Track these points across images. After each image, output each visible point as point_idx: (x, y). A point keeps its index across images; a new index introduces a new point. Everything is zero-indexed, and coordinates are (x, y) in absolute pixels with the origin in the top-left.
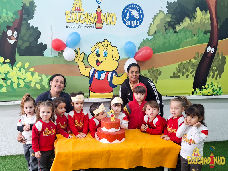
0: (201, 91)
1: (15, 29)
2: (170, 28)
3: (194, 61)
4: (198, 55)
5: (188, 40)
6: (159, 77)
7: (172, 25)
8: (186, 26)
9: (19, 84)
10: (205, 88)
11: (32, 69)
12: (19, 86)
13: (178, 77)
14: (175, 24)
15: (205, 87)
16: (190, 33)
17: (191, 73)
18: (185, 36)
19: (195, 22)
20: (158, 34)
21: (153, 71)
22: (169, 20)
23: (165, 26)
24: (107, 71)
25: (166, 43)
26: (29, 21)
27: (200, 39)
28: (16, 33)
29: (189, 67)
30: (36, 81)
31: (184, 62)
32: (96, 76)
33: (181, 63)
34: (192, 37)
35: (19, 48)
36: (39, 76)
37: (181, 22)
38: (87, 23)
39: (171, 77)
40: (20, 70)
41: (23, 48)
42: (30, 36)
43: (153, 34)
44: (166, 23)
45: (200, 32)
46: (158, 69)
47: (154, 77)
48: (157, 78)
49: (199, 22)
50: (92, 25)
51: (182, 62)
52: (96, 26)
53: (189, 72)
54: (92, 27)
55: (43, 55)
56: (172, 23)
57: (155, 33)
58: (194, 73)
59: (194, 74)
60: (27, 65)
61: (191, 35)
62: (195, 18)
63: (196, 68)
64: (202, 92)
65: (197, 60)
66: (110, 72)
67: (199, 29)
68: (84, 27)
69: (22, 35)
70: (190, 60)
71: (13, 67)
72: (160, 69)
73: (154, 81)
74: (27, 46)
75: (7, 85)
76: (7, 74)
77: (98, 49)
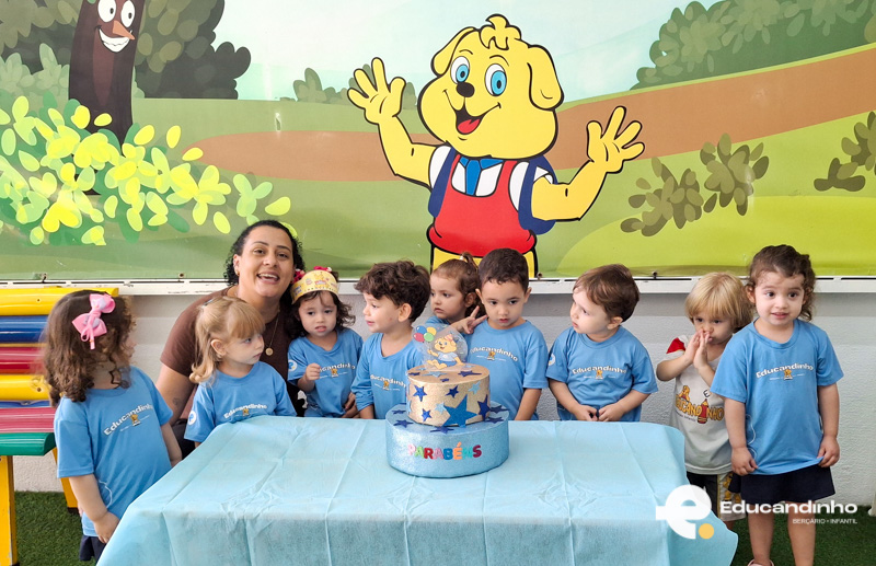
6: (755, 184)
9: (146, 214)
11: (195, 154)
12: (150, 223)
13: (855, 185)
21: (725, 158)
24: (505, 160)
28: (129, 7)
30: (212, 201)
35: (143, 68)
39: (821, 185)
40: (148, 158)
41: (157, 67)
42: (183, 17)
46: (752, 145)
47: (733, 182)
48: (749, 191)
55: (234, 95)
60: (173, 136)
66: (519, 161)
69: (153, 16)
71: (126, 146)
72: (761, 147)
73: (733, 204)
74: (173, 58)
75: (105, 215)
76: (104, 171)
77: (462, 61)
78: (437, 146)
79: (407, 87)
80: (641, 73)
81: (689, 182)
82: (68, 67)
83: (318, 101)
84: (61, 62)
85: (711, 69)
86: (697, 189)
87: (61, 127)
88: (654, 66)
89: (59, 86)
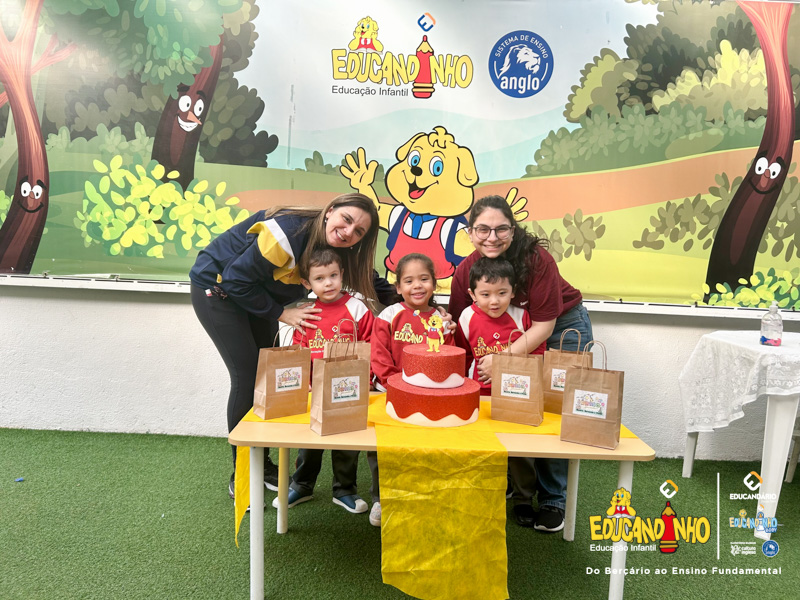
0: (733, 292)
1: (198, 92)
2: (634, 100)
3: (710, 200)
4: (724, 184)
5: (691, 136)
6: (597, 241)
7: (640, 92)
8: (687, 94)
9: (196, 238)
10: (749, 286)
11: (234, 201)
12: (197, 245)
13: (659, 245)
14: (651, 89)
15: (748, 280)
16: (700, 115)
17: (701, 236)
18: (684, 124)
19: (717, 84)
20: (596, 116)
21: (579, 225)
22: (632, 77)
23: (617, 94)
24: (439, 217)
25: (621, 142)
26: (237, 75)
27: (732, 134)
28: (200, 104)
29: (695, 219)
31: (679, 202)
32: (408, 228)
33: (669, 204)
34: (706, 128)
35: (205, 143)
37: (670, 84)
38: (390, 82)
39: (637, 245)
40: (202, 202)
41: (214, 143)
42: (236, 113)
43: (581, 116)
44: (621, 86)
45: (731, 112)
46: (596, 217)
47: (583, 240)
48: (593, 246)
49: (728, 83)
50: (403, 87)
51: (672, 202)
52: (415, 90)
53: (693, 233)
54: (404, 93)
55: (265, 165)
56: (642, 86)
57: (588, 113)
58: (711, 236)
59: (710, 240)
60: (221, 189)
61: (703, 121)
62: (716, 71)
63: (716, 222)
64: (738, 296)
65: (719, 199)
66: (448, 218)
67: (728, 105)
68: (382, 92)
69: (216, 110)
70: (699, 196)
71: (187, 193)
72: (601, 218)
73: (582, 253)
74: (226, 138)
75: (166, 238)
76: (169, 209)
77: (416, 153)
78: (396, 206)
79: (379, 167)
80: (529, 168)
81: (555, 238)
82: (153, 139)
83: (320, 172)
84: (149, 135)
85: (572, 168)
86: (561, 242)
87: (144, 178)
88: (536, 164)
89: (146, 151)
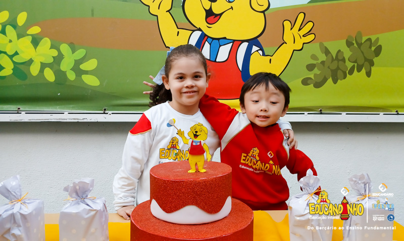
6: (375, 60)
11: (35, 30)
21: (359, 45)
30: (44, 60)
36: (52, 47)
40: (3, 32)
46: (373, 38)
47: (363, 59)
48: (372, 64)
60: (22, 19)
66: (243, 41)
72: (377, 39)
73: (364, 71)
78: (193, 31)
81: (340, 58)
86: (345, 62)
